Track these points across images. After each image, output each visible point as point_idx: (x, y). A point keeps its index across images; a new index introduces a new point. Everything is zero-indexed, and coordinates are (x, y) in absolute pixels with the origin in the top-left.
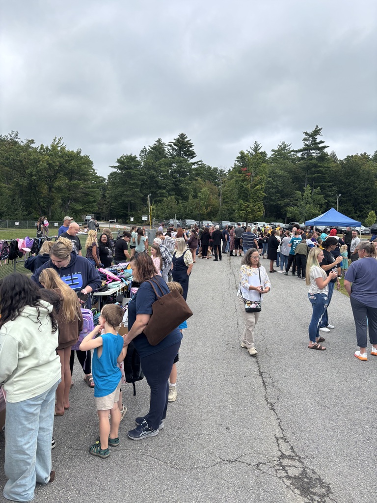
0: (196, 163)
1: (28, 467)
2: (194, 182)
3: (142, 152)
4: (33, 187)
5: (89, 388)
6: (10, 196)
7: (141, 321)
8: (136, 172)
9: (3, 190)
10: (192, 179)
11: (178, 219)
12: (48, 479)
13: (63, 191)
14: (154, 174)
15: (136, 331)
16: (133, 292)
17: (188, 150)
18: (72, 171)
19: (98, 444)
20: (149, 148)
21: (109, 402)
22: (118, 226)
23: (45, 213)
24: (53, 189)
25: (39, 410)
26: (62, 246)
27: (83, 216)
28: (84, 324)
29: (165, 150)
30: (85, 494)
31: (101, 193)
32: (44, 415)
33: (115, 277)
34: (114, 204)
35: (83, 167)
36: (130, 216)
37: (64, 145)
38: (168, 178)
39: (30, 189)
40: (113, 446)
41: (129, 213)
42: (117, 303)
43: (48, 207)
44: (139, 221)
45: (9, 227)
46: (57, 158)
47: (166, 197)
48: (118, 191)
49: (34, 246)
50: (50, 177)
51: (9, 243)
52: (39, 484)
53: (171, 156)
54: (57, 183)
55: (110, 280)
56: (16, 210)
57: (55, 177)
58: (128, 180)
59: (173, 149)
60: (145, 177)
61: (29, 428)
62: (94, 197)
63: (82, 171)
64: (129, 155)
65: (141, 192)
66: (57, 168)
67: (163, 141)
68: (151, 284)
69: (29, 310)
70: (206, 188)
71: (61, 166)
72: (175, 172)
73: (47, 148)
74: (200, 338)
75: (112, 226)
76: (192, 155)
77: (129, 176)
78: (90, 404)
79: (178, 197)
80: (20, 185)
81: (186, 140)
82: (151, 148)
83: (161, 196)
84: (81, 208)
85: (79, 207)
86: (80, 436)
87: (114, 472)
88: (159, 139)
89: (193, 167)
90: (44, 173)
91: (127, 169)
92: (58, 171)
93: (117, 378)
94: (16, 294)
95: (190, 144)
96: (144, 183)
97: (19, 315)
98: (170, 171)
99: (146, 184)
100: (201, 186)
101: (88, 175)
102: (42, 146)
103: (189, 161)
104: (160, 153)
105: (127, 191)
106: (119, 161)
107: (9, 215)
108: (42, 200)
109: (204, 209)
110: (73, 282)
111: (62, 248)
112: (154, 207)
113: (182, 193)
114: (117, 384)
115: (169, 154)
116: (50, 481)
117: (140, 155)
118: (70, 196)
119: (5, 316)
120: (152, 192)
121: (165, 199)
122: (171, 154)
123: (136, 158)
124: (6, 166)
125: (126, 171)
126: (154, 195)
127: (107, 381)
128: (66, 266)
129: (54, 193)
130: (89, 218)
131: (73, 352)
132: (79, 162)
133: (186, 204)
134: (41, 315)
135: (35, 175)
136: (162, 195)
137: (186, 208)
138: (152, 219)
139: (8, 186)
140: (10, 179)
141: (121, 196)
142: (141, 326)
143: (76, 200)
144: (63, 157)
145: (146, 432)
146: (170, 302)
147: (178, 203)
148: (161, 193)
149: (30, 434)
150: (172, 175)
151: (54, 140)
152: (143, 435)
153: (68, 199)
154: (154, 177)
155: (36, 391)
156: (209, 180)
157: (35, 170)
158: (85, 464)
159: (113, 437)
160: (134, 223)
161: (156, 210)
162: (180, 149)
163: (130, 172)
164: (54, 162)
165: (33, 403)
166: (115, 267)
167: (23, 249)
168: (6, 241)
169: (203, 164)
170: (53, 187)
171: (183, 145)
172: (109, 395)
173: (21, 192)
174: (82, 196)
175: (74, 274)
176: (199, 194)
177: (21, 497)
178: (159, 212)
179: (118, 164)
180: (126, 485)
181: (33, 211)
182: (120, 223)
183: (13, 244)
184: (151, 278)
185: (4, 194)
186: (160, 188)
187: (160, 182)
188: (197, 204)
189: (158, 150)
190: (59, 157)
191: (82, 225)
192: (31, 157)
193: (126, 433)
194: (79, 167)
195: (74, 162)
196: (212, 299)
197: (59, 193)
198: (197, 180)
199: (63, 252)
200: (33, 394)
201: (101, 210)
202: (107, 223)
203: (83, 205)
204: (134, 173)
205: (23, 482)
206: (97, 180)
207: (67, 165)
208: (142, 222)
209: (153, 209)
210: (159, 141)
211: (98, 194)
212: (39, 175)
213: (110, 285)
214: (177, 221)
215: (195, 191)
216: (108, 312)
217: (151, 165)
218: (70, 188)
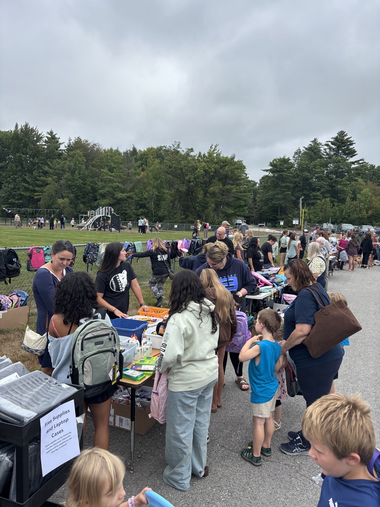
0: (356, 162)
1: (185, 456)
2: (353, 183)
3: (296, 153)
4: (190, 193)
5: (240, 390)
6: (171, 202)
7: (301, 331)
8: (289, 174)
9: (165, 196)
10: (351, 179)
11: (333, 223)
12: (203, 474)
13: (217, 196)
14: (307, 176)
15: (295, 341)
16: (285, 298)
17: (348, 149)
18: (226, 177)
19: (250, 450)
20: (304, 149)
21: (266, 409)
22: (267, 230)
23: (200, 217)
24: (208, 195)
25: (195, 404)
26: (217, 250)
27: (233, 220)
28: (238, 327)
29: (321, 150)
30: (237, 498)
31: (252, 197)
32: (202, 410)
33: (267, 281)
34: (264, 208)
35: (236, 172)
36: (280, 220)
37: (219, 152)
38: (323, 180)
39: (188, 194)
40: (265, 455)
41: (279, 217)
42: (269, 308)
43: (203, 211)
44: (288, 224)
45: (169, 229)
46: (212, 164)
47: (320, 199)
48: (269, 195)
49: (191, 247)
50: (205, 183)
51: (170, 244)
52: (195, 475)
53: (327, 157)
54: (212, 188)
55: (261, 284)
56: (175, 214)
57: (210, 183)
58: (279, 183)
59: (330, 148)
60: (297, 179)
61: (185, 418)
62: (245, 201)
63: (236, 176)
64: (282, 157)
65: (292, 195)
66: (212, 174)
67: (319, 141)
68: (311, 292)
69: (193, 305)
70: (368, 189)
71: (215, 171)
72: (332, 172)
73: (204, 155)
74: (360, 356)
75: (261, 230)
76: (352, 153)
77: (281, 178)
78: (241, 407)
79: (333, 199)
80: (180, 191)
81: (346, 138)
82: (306, 149)
83: (314, 199)
84: (233, 212)
85: (231, 211)
86: (231, 437)
87: (266, 483)
88: (315, 139)
89: (353, 166)
90: (200, 179)
91: (279, 172)
92: (213, 177)
93: (275, 387)
94: (184, 289)
95: (351, 141)
96: (296, 186)
97: (186, 309)
98: (326, 171)
99: (299, 187)
100: (362, 187)
101: (240, 180)
102: (200, 153)
103: (348, 160)
104: (315, 153)
105: (278, 194)
106: (271, 164)
107: (169, 219)
108: (197, 204)
109: (364, 212)
110: (229, 285)
111: (217, 252)
112: (306, 210)
113: (339, 195)
114: (274, 393)
115: (325, 154)
116: (204, 476)
117: (293, 157)
118: (223, 200)
119: (174, 308)
120: (304, 195)
121: (319, 201)
122: (327, 154)
123: (290, 160)
124: (169, 174)
125: (279, 173)
126: (307, 197)
127: (265, 388)
128: (222, 268)
129: (209, 198)
130: (239, 221)
131: (226, 353)
132: (233, 167)
133: (343, 206)
134: (203, 312)
135: (193, 181)
136: (316, 198)
137: (343, 211)
138: (304, 222)
139: (170, 192)
140: (172, 186)
141: (272, 199)
142: (301, 336)
143: (228, 205)
144: (217, 163)
145: (299, 449)
146: (335, 313)
147: (334, 205)
148: (314, 196)
149: (187, 424)
150: (327, 176)
151: (211, 147)
152: (296, 451)
153: (221, 203)
154: (308, 179)
155: (192, 385)
156: (371, 180)
157: (193, 177)
158: (237, 467)
159: (265, 446)
160: (283, 227)
161: (308, 213)
162: (339, 148)
163: (282, 175)
164: (210, 168)
165: (190, 396)
166: (266, 271)
167: (182, 249)
168: (168, 241)
169: (365, 162)
170: (208, 193)
171: (342, 143)
172: (267, 403)
173: (180, 197)
174: (233, 201)
175: (230, 276)
176: (358, 196)
177: (179, 484)
178: (311, 216)
179: (270, 168)
180: (278, 499)
181: (190, 215)
182: (269, 227)
183: (174, 244)
184: (310, 286)
185: (167, 200)
186: (314, 190)
187: (313, 184)
188: (356, 207)
189: (313, 151)
190: (215, 163)
191: (233, 228)
192: (190, 165)
193: (278, 444)
194: (232, 172)
195: (228, 167)
196: (375, 314)
197: (213, 197)
198: (356, 181)
199: (217, 255)
200: (190, 388)
201: (251, 214)
202: (256, 227)
203: (234, 209)
204: (287, 175)
205: (180, 470)
206: (249, 184)
207: (221, 171)
208: (293, 226)
209: (305, 213)
210: (315, 141)
211: (249, 198)
212: (196, 181)
213: (262, 289)
214: (332, 226)
215: (354, 193)
216: (267, 318)
217: (305, 166)
218: (223, 193)
